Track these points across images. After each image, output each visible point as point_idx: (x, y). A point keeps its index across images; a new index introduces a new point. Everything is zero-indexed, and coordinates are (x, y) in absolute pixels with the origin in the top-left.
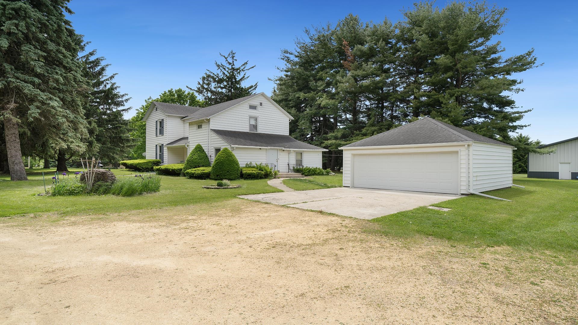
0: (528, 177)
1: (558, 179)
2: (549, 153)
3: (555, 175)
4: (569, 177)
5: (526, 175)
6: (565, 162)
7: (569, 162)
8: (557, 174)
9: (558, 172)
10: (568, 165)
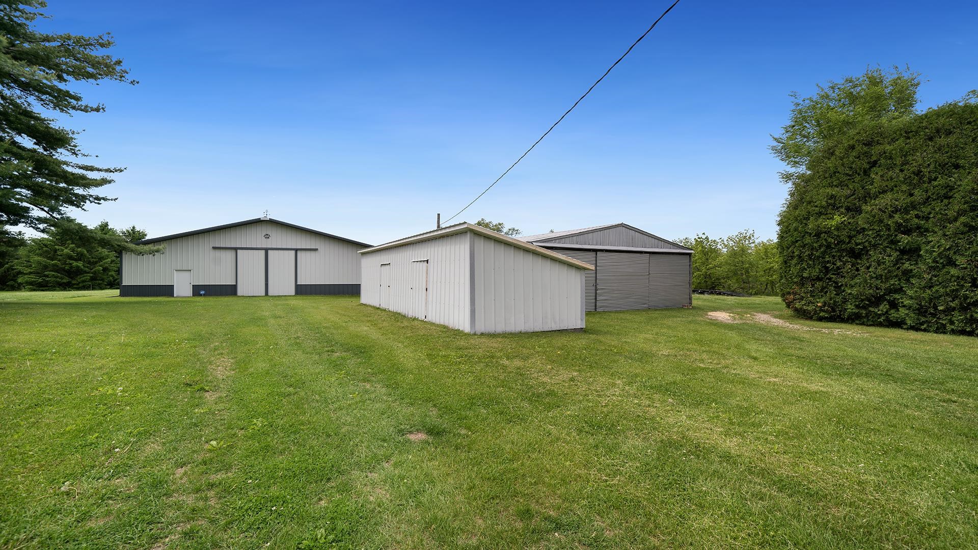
0: (122, 295)
1: (173, 296)
2: (152, 253)
3: (167, 291)
4: (189, 292)
5: (117, 292)
6: (184, 269)
7: (189, 269)
8: (171, 288)
9: (173, 285)
10: (187, 274)
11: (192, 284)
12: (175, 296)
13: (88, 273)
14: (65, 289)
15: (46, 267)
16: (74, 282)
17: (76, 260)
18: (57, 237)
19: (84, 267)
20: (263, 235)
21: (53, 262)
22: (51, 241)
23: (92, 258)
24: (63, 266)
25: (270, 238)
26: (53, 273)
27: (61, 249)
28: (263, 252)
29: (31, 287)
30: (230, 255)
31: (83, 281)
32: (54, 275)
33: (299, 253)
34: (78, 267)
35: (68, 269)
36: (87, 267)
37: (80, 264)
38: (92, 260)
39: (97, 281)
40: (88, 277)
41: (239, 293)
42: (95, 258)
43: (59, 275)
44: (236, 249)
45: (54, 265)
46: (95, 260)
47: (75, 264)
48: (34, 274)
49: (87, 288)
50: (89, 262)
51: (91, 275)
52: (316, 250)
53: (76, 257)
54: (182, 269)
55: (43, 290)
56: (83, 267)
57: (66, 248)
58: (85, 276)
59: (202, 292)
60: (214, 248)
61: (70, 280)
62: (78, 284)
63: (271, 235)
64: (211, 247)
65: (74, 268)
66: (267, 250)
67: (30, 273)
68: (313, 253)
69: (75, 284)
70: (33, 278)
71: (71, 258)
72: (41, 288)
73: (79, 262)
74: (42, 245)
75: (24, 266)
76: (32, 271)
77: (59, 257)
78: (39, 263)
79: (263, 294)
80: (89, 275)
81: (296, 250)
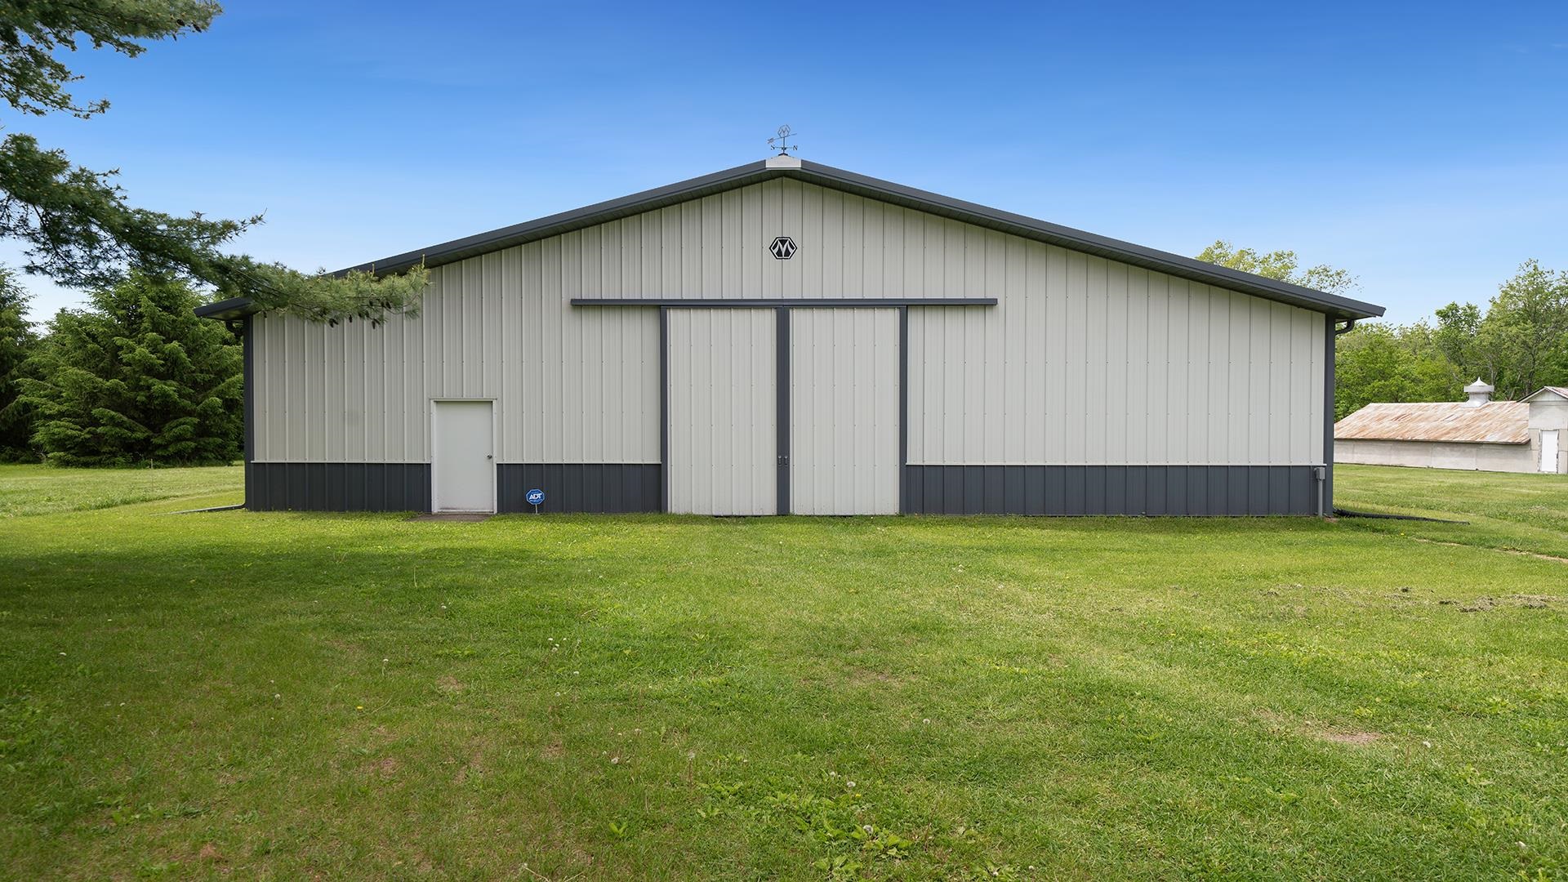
0: (251, 503)
1: (429, 512)
3: (407, 488)
4: (486, 495)
6: (465, 397)
7: (485, 397)
8: (422, 472)
9: (429, 465)
10: (477, 416)
11: (496, 460)
12: (435, 509)
13: (190, 414)
14: (135, 462)
15: (93, 398)
16: (156, 441)
17: (162, 377)
18: (120, 312)
19: (180, 396)
20: (767, 245)
21: (108, 383)
22: (109, 324)
23: (202, 372)
24: (132, 394)
25: (796, 257)
26: (113, 413)
27: (128, 346)
28: (768, 318)
29: (62, 454)
30: (638, 331)
31: (179, 438)
32: (112, 418)
33: (914, 318)
34: (165, 395)
35: (143, 402)
36: (189, 397)
37: (170, 388)
38: (199, 377)
39: (211, 440)
40: (187, 424)
41: (678, 501)
42: (208, 372)
43: (125, 419)
44: (661, 308)
45: (113, 392)
46: (207, 377)
47: (158, 386)
48: (69, 416)
49: (188, 459)
50: (195, 384)
51: (196, 420)
52: (988, 304)
53: (162, 369)
54: (458, 398)
55: (86, 465)
56: (176, 396)
57: (139, 342)
58: (181, 424)
59: (535, 497)
60: (579, 305)
61: (150, 433)
62: (165, 447)
63: (797, 243)
64: (566, 301)
65: (157, 398)
66: (783, 309)
67: (61, 415)
68: (974, 318)
69: (159, 446)
70: (64, 428)
71: (150, 370)
72: (82, 459)
73: (170, 382)
74: (84, 335)
75: (45, 396)
76: (64, 408)
77: (126, 369)
78: (77, 386)
79: (769, 507)
80: (189, 419)
81: (905, 307)
